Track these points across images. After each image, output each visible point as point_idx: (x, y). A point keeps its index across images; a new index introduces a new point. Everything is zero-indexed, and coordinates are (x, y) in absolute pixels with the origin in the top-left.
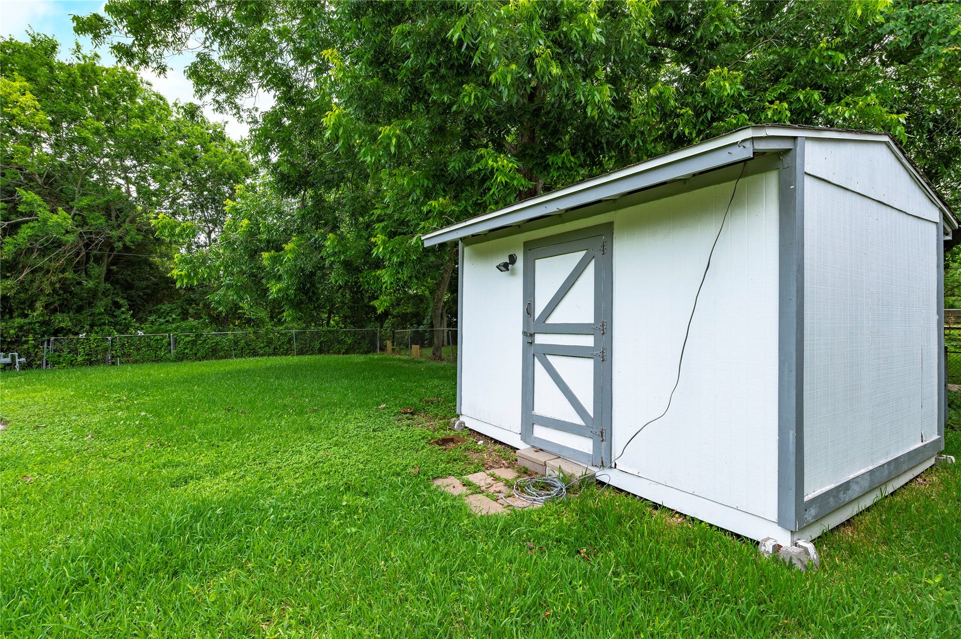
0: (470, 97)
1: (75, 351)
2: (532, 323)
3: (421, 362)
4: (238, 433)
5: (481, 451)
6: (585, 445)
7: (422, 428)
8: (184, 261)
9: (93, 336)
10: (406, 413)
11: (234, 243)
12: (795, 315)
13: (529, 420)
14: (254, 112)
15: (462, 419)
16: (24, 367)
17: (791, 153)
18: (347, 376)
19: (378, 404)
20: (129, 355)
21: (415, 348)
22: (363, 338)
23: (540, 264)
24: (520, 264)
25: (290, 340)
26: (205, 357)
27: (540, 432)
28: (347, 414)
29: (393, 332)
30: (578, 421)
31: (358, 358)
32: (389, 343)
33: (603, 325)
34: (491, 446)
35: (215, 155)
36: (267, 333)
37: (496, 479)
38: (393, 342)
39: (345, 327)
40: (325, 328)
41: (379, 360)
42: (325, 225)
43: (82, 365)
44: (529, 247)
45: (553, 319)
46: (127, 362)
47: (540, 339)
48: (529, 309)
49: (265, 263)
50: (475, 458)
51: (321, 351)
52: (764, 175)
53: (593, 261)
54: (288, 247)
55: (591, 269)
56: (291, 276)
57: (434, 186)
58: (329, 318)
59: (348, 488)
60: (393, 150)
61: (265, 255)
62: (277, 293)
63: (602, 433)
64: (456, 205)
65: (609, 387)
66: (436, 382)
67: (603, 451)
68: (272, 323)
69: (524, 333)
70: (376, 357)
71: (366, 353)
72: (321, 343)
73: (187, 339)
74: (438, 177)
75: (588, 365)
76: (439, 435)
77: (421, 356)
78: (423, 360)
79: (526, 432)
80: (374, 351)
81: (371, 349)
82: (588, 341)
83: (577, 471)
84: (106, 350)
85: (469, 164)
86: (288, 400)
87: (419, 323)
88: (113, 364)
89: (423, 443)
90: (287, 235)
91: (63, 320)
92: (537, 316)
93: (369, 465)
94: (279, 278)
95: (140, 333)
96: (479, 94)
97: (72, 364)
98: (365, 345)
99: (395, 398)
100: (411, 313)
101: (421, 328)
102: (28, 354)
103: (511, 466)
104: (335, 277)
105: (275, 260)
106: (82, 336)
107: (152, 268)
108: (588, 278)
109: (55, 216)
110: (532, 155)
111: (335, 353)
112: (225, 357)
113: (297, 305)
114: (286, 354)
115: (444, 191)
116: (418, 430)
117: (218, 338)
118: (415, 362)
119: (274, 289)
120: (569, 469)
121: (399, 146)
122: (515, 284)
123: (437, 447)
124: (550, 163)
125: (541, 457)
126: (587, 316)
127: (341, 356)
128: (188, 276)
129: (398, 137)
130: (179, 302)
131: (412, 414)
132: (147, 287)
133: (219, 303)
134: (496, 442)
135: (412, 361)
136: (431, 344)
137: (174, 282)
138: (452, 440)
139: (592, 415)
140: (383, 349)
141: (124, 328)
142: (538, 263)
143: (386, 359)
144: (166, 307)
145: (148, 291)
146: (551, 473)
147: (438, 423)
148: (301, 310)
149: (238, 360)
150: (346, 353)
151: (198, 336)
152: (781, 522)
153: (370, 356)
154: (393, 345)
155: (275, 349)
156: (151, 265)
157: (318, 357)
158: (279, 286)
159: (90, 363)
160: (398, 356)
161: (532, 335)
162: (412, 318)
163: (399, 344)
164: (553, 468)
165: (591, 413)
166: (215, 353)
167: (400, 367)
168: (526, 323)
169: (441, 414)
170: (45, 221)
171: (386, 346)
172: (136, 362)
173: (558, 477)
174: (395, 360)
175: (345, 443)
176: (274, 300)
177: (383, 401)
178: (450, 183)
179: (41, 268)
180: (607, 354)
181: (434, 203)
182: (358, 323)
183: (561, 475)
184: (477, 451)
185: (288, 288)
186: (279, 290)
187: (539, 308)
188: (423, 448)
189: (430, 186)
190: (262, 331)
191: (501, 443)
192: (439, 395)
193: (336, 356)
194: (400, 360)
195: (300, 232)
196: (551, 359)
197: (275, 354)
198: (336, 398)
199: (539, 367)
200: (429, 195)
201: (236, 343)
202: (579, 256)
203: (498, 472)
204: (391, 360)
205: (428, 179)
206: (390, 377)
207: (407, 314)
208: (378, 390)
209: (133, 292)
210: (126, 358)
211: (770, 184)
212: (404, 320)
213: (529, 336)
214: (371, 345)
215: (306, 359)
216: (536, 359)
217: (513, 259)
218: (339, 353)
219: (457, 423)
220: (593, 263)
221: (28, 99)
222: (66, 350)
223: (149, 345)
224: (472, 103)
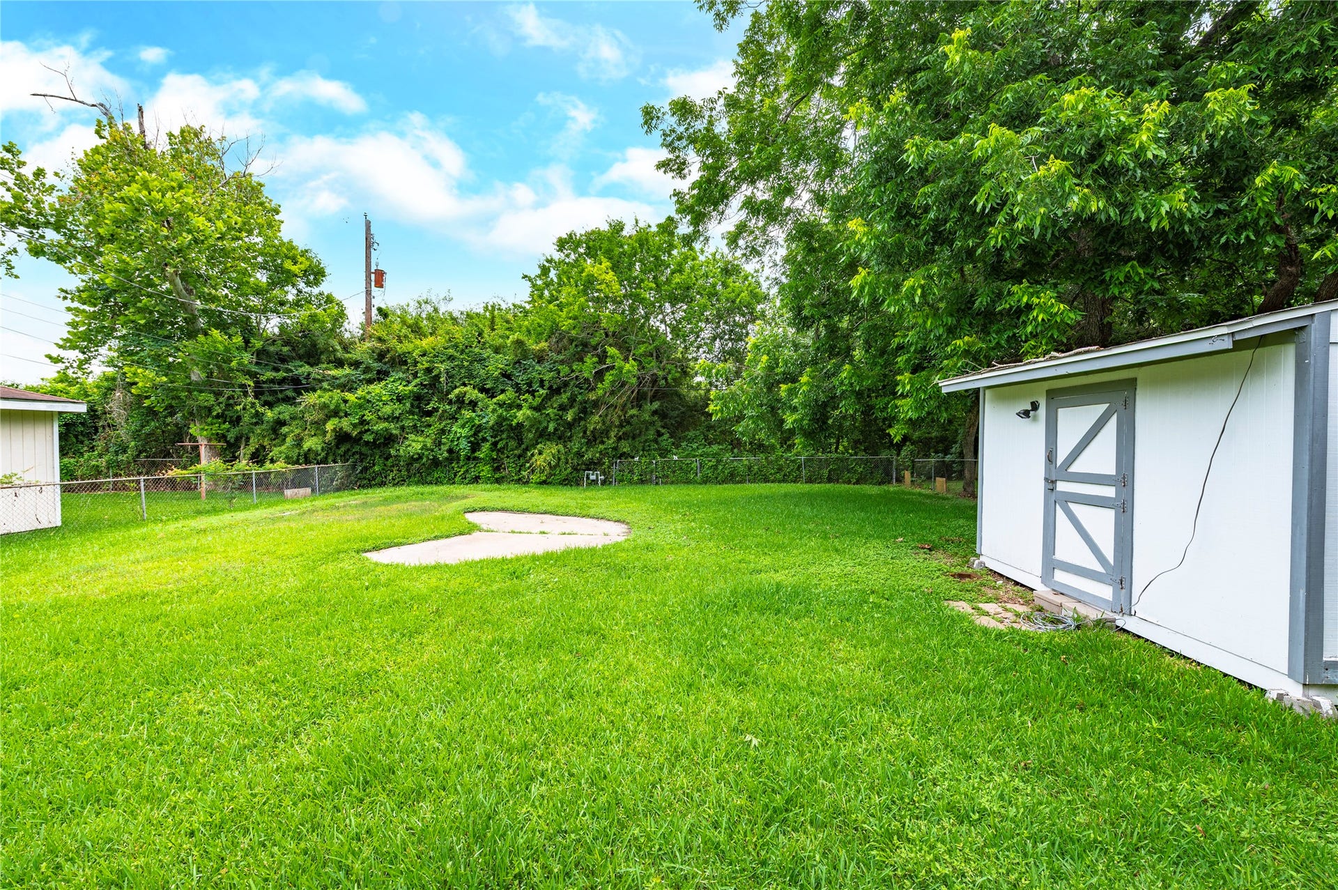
0: (997, 238)
1: (631, 472)
2: (1053, 469)
3: (947, 499)
4: (781, 547)
5: (998, 588)
6: (1105, 592)
7: (940, 561)
8: (718, 398)
9: (643, 460)
10: (923, 548)
11: (757, 378)
12: (1307, 482)
13: (1050, 564)
14: (774, 256)
15: (982, 559)
16: (604, 483)
17: (1307, 329)
18: (862, 509)
19: (896, 537)
20: (667, 477)
21: (940, 481)
22: (876, 467)
23: (1063, 413)
24: (1042, 411)
25: (799, 467)
26: (724, 482)
27: (1060, 576)
28: (865, 543)
29: (913, 462)
30: (1097, 567)
31: (871, 489)
32: (907, 474)
33: (1124, 478)
34: (1010, 586)
35: (733, 291)
36: (777, 460)
37: (1006, 610)
38: (912, 473)
39: (856, 454)
40: (834, 456)
41: (895, 493)
42: (838, 354)
43: (637, 483)
44: (1052, 395)
45: (1075, 468)
46: (666, 483)
47: (1062, 486)
48: (1051, 457)
49: (783, 394)
50: (990, 593)
51: (830, 480)
52: (1282, 347)
53: (1115, 415)
54: (804, 379)
55: (1113, 423)
56: (805, 407)
57: (958, 321)
58: (838, 443)
59: (873, 592)
60: (917, 300)
61: (784, 387)
62: (792, 423)
63: (1121, 581)
64: (984, 341)
65: (1129, 537)
66: (961, 522)
67: (1122, 598)
68: (782, 450)
69: (1046, 479)
70: (892, 489)
71: (880, 484)
72: (830, 472)
73: (710, 464)
74: (963, 310)
75: (1109, 515)
76: (958, 570)
77: (948, 490)
78: (949, 496)
79: (1047, 575)
80: (890, 482)
81: (886, 480)
82: (1109, 492)
83: (1093, 615)
84: (652, 472)
85: (999, 296)
86: (812, 526)
87: (946, 452)
88: (657, 483)
89: (938, 573)
90: (803, 365)
91: (625, 447)
92: (1059, 463)
93: (889, 582)
94: (794, 409)
95: (675, 458)
96: (1007, 235)
97: (631, 482)
98: (879, 475)
99: (913, 534)
100: (937, 437)
101: (948, 458)
102: (604, 473)
103: (1027, 603)
104: (846, 407)
105: (792, 393)
106: (637, 459)
107: (681, 399)
108: (1111, 429)
109: (627, 365)
110: (1083, 269)
111: (844, 482)
112: (740, 482)
113: (809, 435)
114: (794, 482)
115: (970, 324)
116: (935, 563)
117: (735, 464)
118: (939, 498)
119: (790, 420)
120: (1083, 610)
121: (923, 295)
122: (1036, 430)
123: (951, 578)
124: (1108, 278)
125: (1059, 599)
126: (1111, 469)
127: (852, 486)
128: (721, 411)
129: (922, 287)
130: (701, 428)
131: (930, 550)
132: (678, 416)
133: (742, 434)
134: (1017, 583)
135: (936, 496)
136: (960, 476)
137: (711, 415)
138: (969, 576)
139: (1112, 563)
140: (900, 480)
141: (664, 453)
142: (1060, 411)
143: (903, 493)
144: (691, 434)
145: (678, 419)
146: (1067, 614)
147: (956, 560)
148: (813, 439)
149: (752, 485)
150: (857, 482)
151: (719, 462)
152: (1291, 675)
153: (885, 487)
154: (912, 476)
155: (785, 475)
156: (679, 395)
157: (828, 486)
158: (795, 417)
159: (642, 482)
160: (918, 490)
161: (1054, 482)
162: (937, 443)
163: (919, 475)
164: (1069, 608)
165: (1112, 562)
166: (732, 478)
167: (920, 502)
168: (1047, 470)
169: (961, 553)
170: (621, 369)
171: (904, 477)
172: (672, 483)
173: (1073, 617)
174: (914, 494)
175: (866, 565)
176: (789, 430)
177: (901, 536)
178: (977, 314)
179: (612, 405)
180: (1128, 505)
181: (958, 342)
182: (872, 449)
183: (1076, 616)
184: (994, 588)
185: (802, 419)
186: (795, 421)
187: (1062, 455)
188: (938, 577)
189: (955, 322)
190: (772, 458)
191: (1022, 585)
192: (962, 535)
193: (846, 486)
194: (920, 494)
195: (814, 363)
196: (1072, 506)
197: (784, 481)
198: (854, 528)
199: (1060, 512)
200: (952, 332)
201: (750, 468)
202: (1103, 408)
203: (1009, 606)
204: (910, 494)
205: (952, 315)
206: (908, 513)
207: (931, 438)
208: (895, 524)
209: (667, 421)
210: (664, 480)
211: (1288, 355)
212: (926, 446)
213: (1051, 483)
214: (887, 474)
215: (816, 487)
216: (1058, 506)
217: (1035, 406)
218: (849, 482)
219: (976, 562)
220: (1115, 418)
221: (610, 276)
222: (627, 471)
223: (681, 468)
224: (999, 246)
